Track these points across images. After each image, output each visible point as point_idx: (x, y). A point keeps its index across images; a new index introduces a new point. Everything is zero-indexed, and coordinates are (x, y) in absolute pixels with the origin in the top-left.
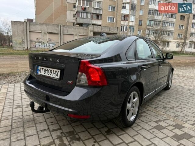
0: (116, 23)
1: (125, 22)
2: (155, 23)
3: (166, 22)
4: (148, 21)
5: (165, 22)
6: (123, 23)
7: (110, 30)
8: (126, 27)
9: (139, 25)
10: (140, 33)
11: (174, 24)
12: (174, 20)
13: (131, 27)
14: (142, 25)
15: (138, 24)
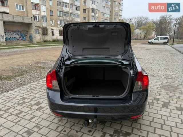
0: (27, 12)
1: (37, 12)
2: (64, 14)
3: (73, 14)
4: (58, 12)
5: (72, 14)
6: (34, 12)
7: (23, 20)
8: (39, 17)
9: (51, 15)
10: (53, 23)
11: (79, 16)
12: (79, 12)
13: (43, 17)
14: (53, 16)
15: (50, 14)
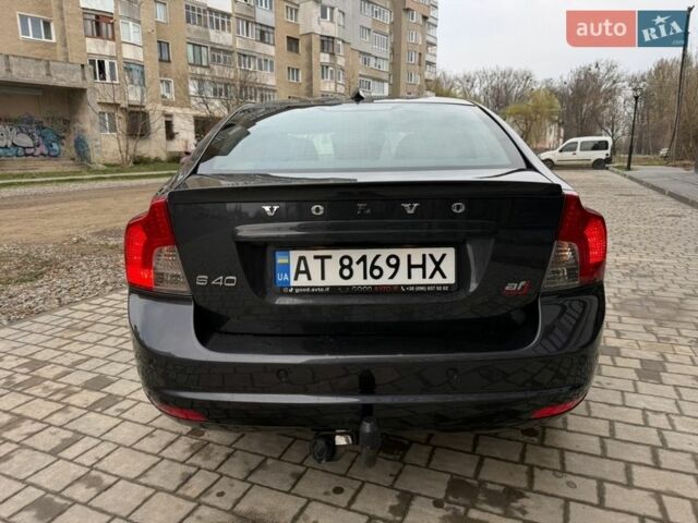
0: (65, 45)
1: (104, 46)
2: (214, 56)
3: (250, 56)
4: (190, 48)
5: (245, 56)
6: (95, 47)
7: (49, 75)
8: (112, 65)
9: (161, 60)
10: (168, 91)
11: (272, 62)
12: (271, 50)
13: (129, 67)
14: (169, 61)
15: (157, 56)
